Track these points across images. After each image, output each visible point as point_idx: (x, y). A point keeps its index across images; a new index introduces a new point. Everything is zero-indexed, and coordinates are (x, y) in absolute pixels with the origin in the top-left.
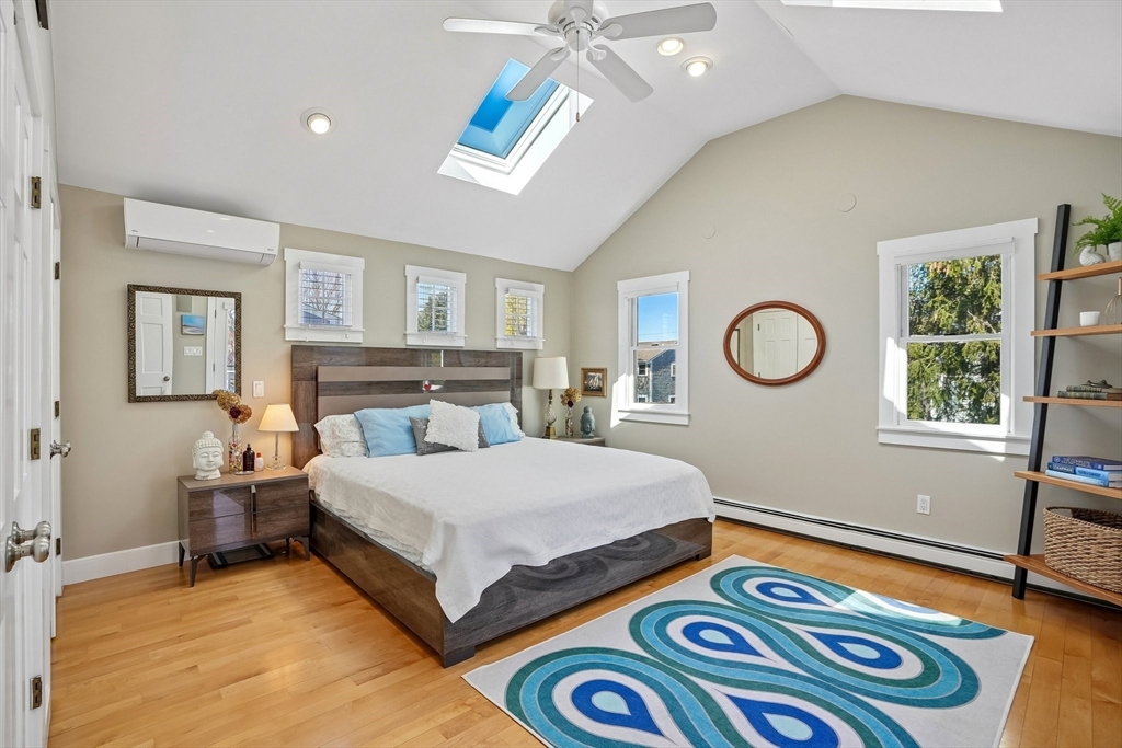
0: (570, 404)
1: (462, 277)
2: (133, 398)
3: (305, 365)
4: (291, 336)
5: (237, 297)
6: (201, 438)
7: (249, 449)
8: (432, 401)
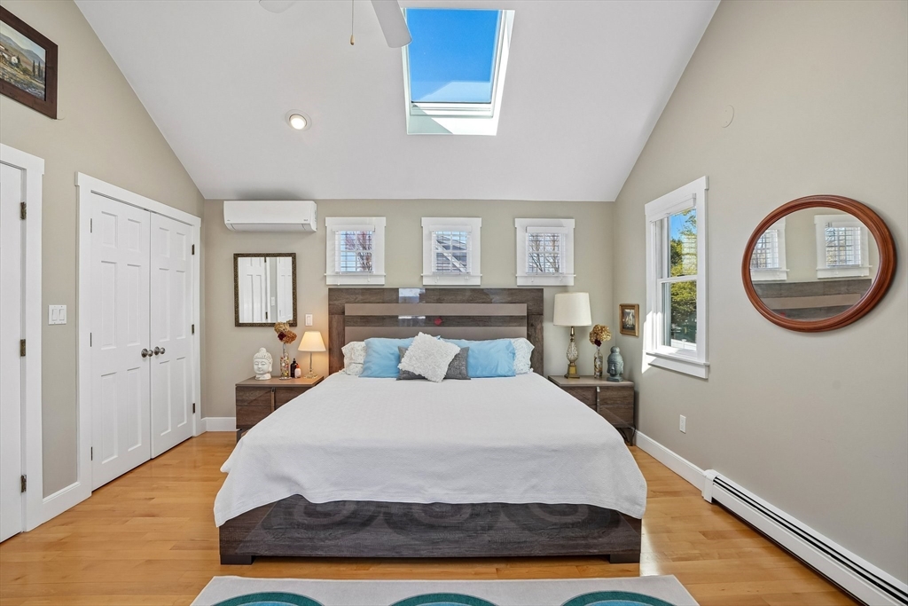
0: (598, 343)
1: (477, 222)
2: (238, 324)
3: (336, 302)
4: (330, 281)
5: (293, 256)
6: (258, 352)
7: (294, 362)
8: (420, 333)
